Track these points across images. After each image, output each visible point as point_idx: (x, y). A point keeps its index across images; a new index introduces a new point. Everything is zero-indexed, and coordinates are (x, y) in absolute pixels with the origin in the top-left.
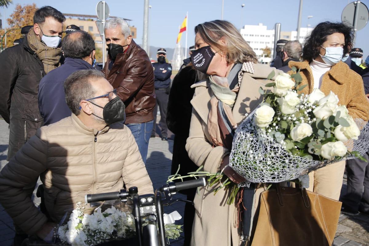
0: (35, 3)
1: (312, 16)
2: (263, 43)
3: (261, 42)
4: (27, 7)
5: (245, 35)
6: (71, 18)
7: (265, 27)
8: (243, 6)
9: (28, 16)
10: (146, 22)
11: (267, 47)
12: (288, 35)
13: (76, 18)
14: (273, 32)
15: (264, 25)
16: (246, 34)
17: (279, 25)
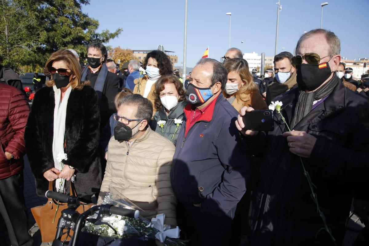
0: (119, 46)
1: (284, 48)
2: (256, 64)
3: (254, 64)
4: (116, 48)
5: (248, 59)
6: (139, 53)
7: (257, 54)
8: (242, 42)
9: (116, 53)
10: (185, 56)
11: (258, 66)
12: (271, 59)
13: (142, 52)
14: (260, 57)
15: (256, 53)
16: (252, 58)
17: (264, 54)
